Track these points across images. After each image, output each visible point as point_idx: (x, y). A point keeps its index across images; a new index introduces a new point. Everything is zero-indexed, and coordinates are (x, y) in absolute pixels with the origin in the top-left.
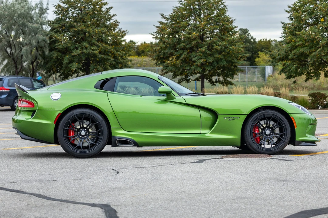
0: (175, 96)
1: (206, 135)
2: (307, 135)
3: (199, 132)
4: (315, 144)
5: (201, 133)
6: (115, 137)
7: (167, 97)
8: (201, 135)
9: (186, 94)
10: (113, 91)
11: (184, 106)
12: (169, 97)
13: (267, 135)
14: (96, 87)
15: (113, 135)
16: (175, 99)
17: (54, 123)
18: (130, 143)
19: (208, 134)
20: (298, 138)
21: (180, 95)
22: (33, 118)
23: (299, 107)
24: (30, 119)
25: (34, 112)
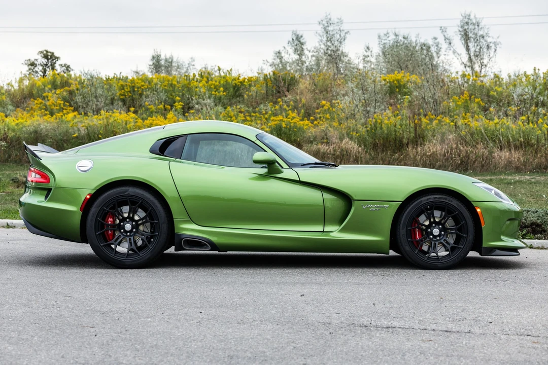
0: (282, 168)
1: (331, 234)
2: (503, 237)
3: (320, 228)
4: (518, 252)
5: (323, 232)
6: (179, 235)
7: (268, 170)
8: (324, 234)
9: (302, 165)
10: (180, 159)
11: (297, 184)
12: (271, 169)
13: (435, 237)
14: (152, 151)
15: (177, 231)
16: (281, 172)
17: (81, 209)
18: (205, 244)
19: (335, 233)
20: (488, 243)
21: (291, 166)
22: (47, 201)
23: (490, 190)
24: (42, 201)
25: (49, 190)
